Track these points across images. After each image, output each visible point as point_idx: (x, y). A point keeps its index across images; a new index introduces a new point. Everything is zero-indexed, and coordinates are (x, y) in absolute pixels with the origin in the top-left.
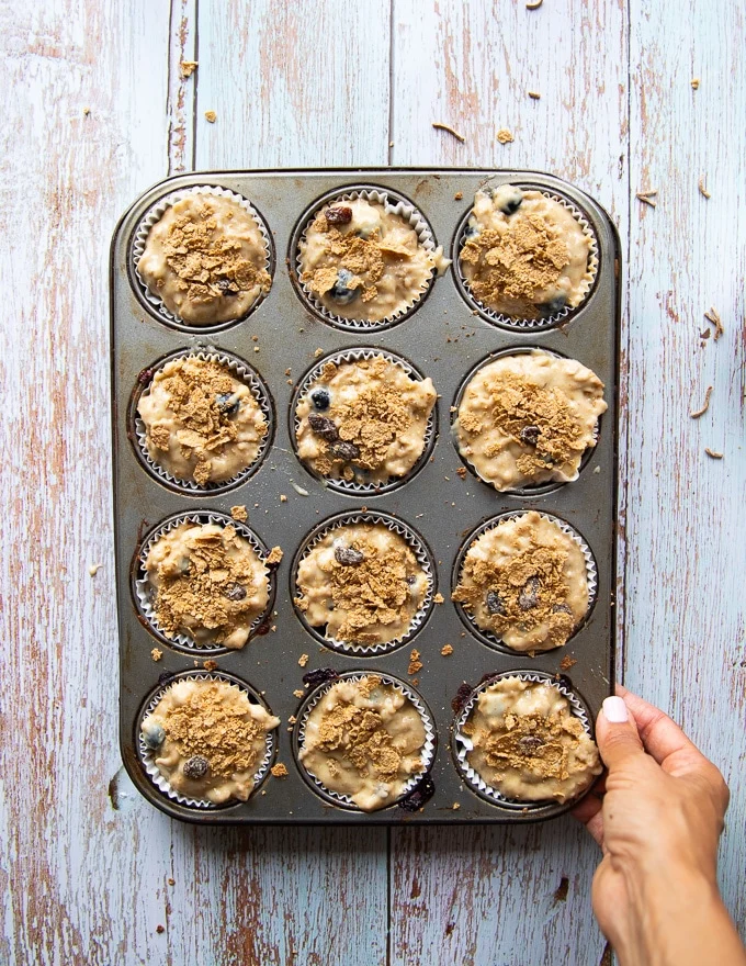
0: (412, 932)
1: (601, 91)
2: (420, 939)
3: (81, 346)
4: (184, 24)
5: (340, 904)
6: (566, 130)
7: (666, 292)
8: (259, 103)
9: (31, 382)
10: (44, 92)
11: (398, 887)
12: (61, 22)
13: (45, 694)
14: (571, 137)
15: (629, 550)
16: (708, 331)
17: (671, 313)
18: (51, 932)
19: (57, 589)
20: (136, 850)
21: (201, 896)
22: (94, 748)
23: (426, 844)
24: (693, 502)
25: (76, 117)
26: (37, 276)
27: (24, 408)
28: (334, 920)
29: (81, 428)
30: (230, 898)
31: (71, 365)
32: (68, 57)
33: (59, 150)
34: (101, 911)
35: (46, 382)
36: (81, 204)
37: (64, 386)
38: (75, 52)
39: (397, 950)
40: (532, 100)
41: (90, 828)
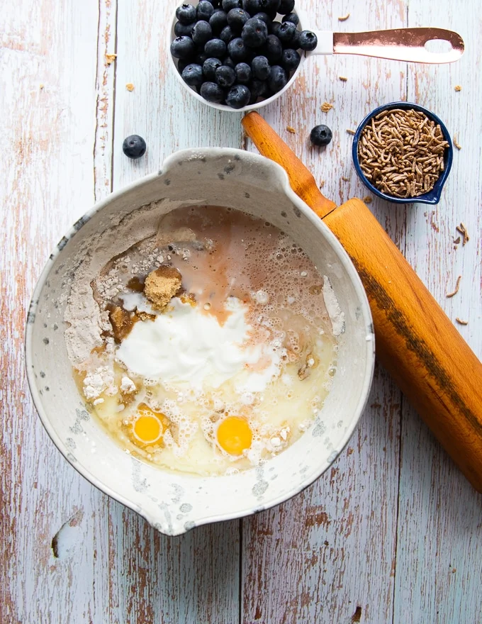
1: (388, 76)
3: (36, 245)
4: (108, 29)
6: (364, 102)
7: (431, 212)
8: (158, 82)
9: (3, 269)
10: (13, 74)
11: (246, 611)
12: (25, 26)
13: (9, 479)
14: (367, 107)
16: (459, 239)
17: (434, 226)
19: (18, 408)
20: (70, 585)
21: (113, 616)
22: (42, 515)
23: (265, 582)
25: (34, 91)
26: (7, 198)
30: (133, 618)
31: (29, 258)
32: (30, 50)
33: (23, 113)
35: (13, 269)
36: (37, 149)
37: (24, 272)
38: (34, 47)
40: (342, 82)
41: (39, 570)
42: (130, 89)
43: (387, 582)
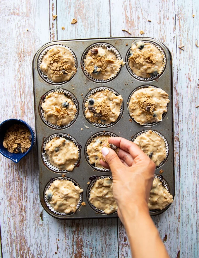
0: (125, 251)
1: (168, 19)
2: (127, 253)
3: (28, 94)
4: (53, 5)
5: (105, 244)
6: (158, 30)
7: (188, 73)
9: (15, 105)
10: (16, 25)
11: (120, 239)
12: (19, 6)
13: (22, 190)
14: (160, 32)
15: (180, 144)
17: (189, 79)
18: (26, 255)
19: (24, 161)
20: (48, 231)
21: (67, 243)
22: (36, 204)
24: (197, 131)
25: (25, 32)
26: (15, 76)
27: (13, 112)
28: (103, 249)
29: (29, 117)
30: (75, 244)
31: (26, 100)
32: (22, 15)
33: (20, 41)
34: (40, 249)
35: (19, 104)
36: (27, 55)
37: (24, 105)
38: (24, 14)
39: (121, 256)
40: (149, 22)
41: (36, 226)
42: (63, 29)
43: (177, 224)
